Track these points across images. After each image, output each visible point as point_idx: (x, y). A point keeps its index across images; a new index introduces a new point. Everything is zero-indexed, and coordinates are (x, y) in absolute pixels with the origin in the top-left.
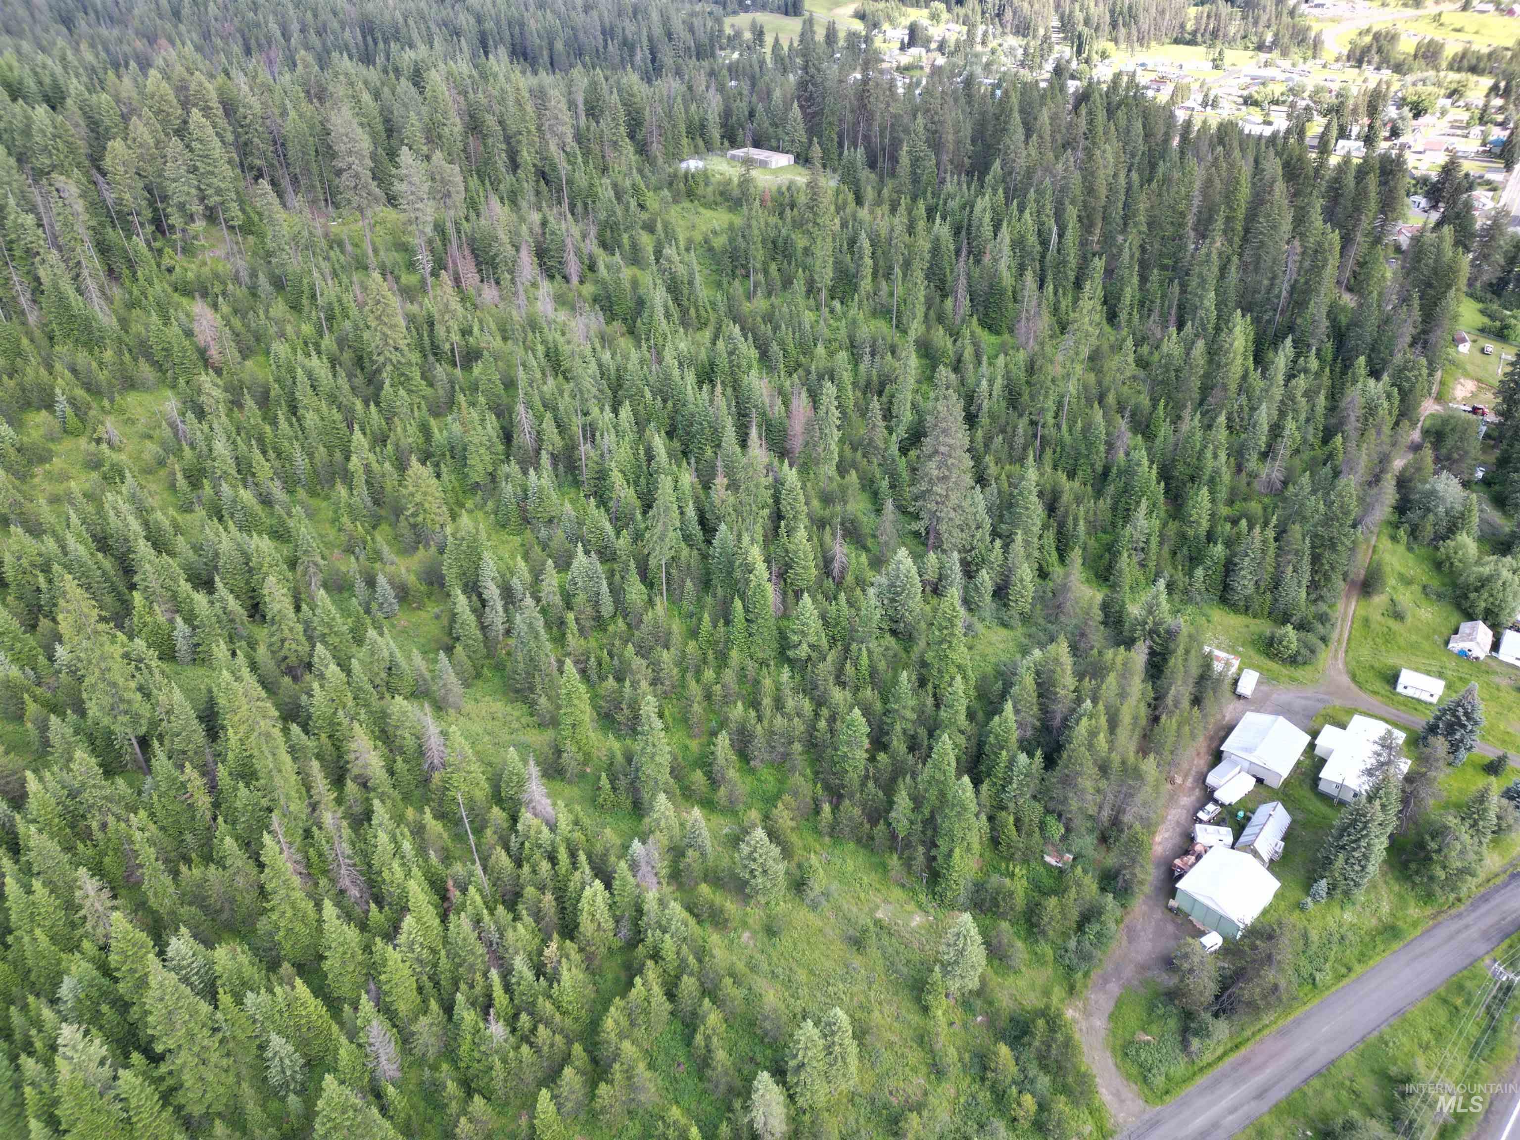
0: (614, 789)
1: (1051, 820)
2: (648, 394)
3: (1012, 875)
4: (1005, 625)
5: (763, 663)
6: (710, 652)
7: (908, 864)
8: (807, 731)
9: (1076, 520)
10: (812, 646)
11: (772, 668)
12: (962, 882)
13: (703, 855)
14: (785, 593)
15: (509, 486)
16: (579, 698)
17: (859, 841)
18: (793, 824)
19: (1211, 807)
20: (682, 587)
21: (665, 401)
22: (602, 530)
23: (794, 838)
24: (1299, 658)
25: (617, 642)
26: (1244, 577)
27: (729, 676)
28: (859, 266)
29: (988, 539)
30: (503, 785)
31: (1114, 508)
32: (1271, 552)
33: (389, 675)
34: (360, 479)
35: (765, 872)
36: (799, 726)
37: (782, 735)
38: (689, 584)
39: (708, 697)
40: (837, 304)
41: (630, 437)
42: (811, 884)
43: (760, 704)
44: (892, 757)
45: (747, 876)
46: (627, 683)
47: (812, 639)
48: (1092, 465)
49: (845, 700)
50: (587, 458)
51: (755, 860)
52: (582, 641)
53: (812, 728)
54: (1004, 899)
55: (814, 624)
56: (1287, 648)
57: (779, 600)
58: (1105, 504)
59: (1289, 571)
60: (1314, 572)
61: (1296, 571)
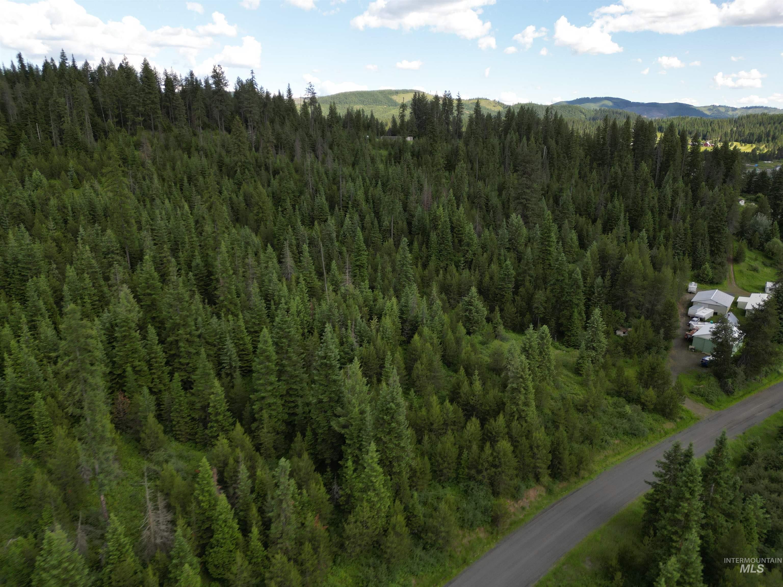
1: (618, 311)
24: (715, 281)
56: (707, 275)
59: (700, 244)
60: (711, 246)
61: (702, 244)
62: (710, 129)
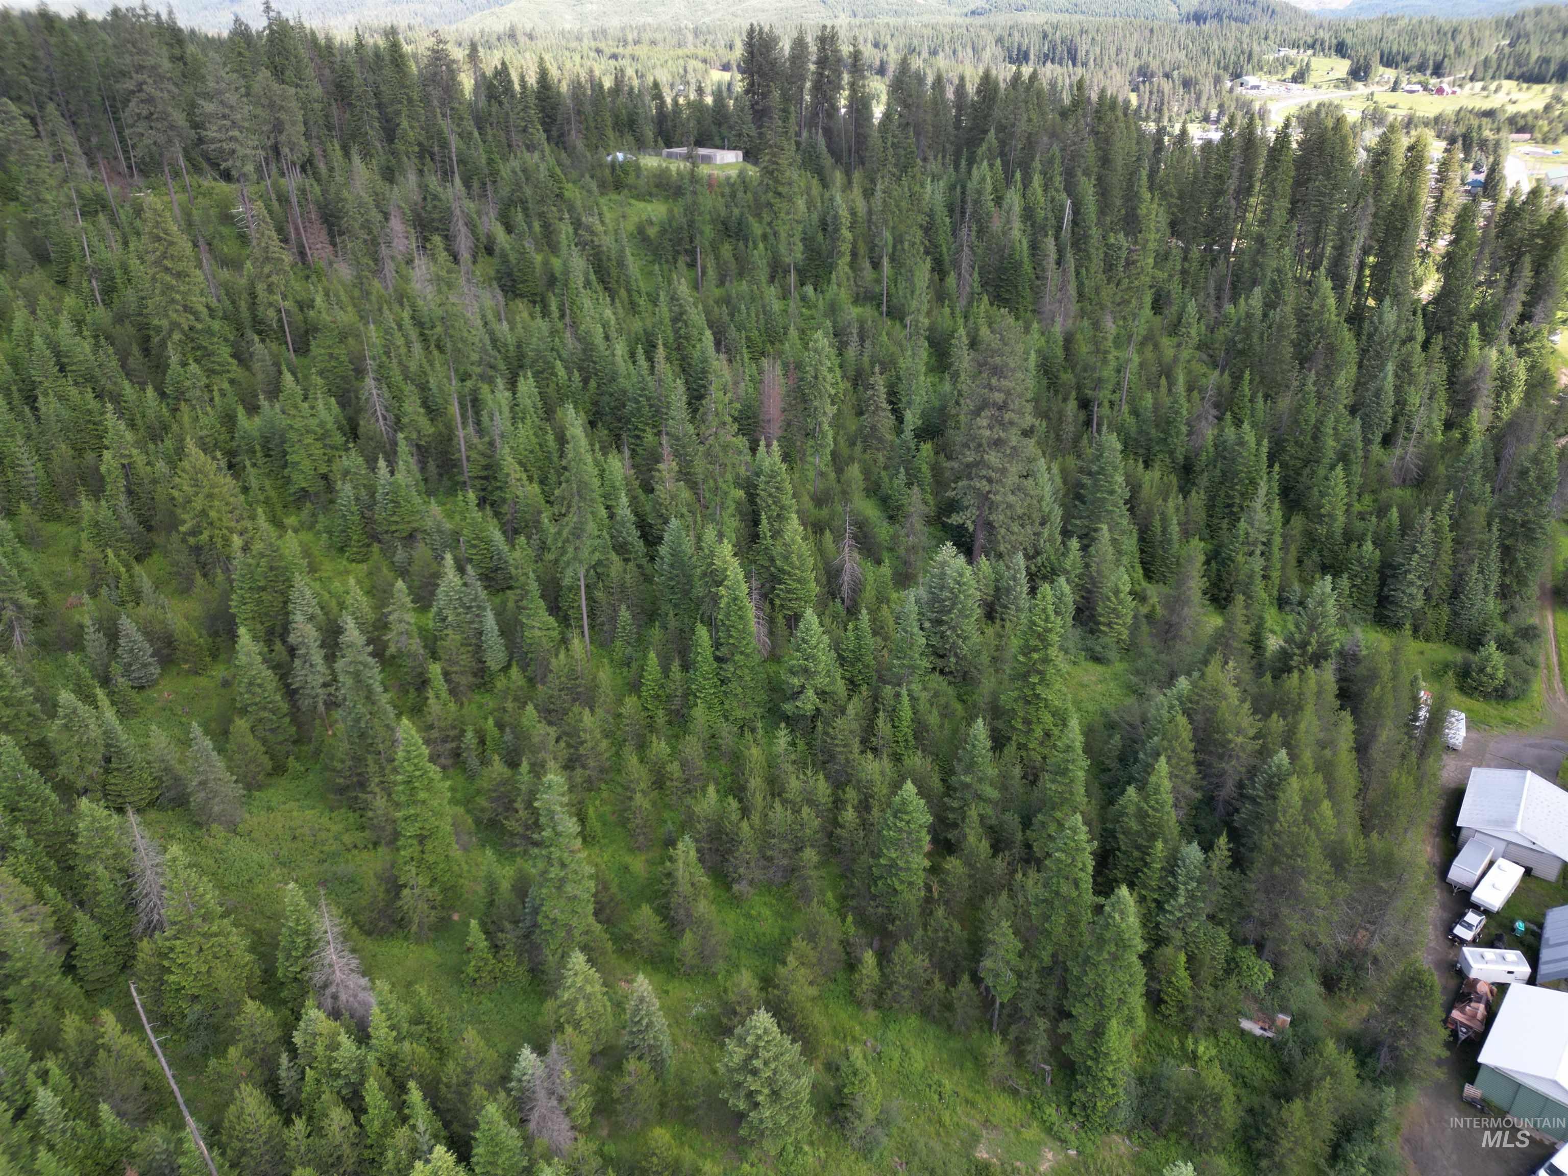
0: (496, 948)
1: (1246, 954)
2: (561, 372)
3: (1194, 1058)
4: (1097, 659)
5: (744, 727)
6: (661, 713)
7: (1018, 1049)
8: (823, 828)
9: (1164, 519)
10: (822, 694)
11: (760, 732)
12: (1121, 1081)
13: (658, 1065)
14: (771, 621)
15: (348, 487)
16: (429, 788)
17: (925, 1013)
18: (812, 991)
19: (1472, 918)
20: (613, 619)
21: (585, 381)
22: (489, 542)
23: (818, 1018)
24: (1510, 691)
25: (510, 705)
26: (1412, 583)
27: (692, 747)
28: (834, 240)
29: (1059, 539)
30: (280, 956)
31: (1210, 507)
32: (1448, 545)
33: (107, 771)
34: (116, 485)
35: (775, 1095)
36: (810, 819)
37: (784, 837)
38: (624, 614)
39: (659, 782)
40: (809, 289)
41: (532, 419)
42: (856, 1104)
43: (743, 788)
44: (968, 864)
45: (742, 1105)
46: (525, 767)
47: (821, 681)
48: (1172, 453)
49: (883, 773)
50: (470, 447)
51: (755, 1072)
52: (452, 706)
53: (834, 821)
54: (1203, 1110)
55: (825, 658)
56: (1492, 677)
57: (764, 631)
58: (1198, 498)
59: (1474, 571)
60: (1504, 572)
61: (1481, 571)
62: (1451, 50)
